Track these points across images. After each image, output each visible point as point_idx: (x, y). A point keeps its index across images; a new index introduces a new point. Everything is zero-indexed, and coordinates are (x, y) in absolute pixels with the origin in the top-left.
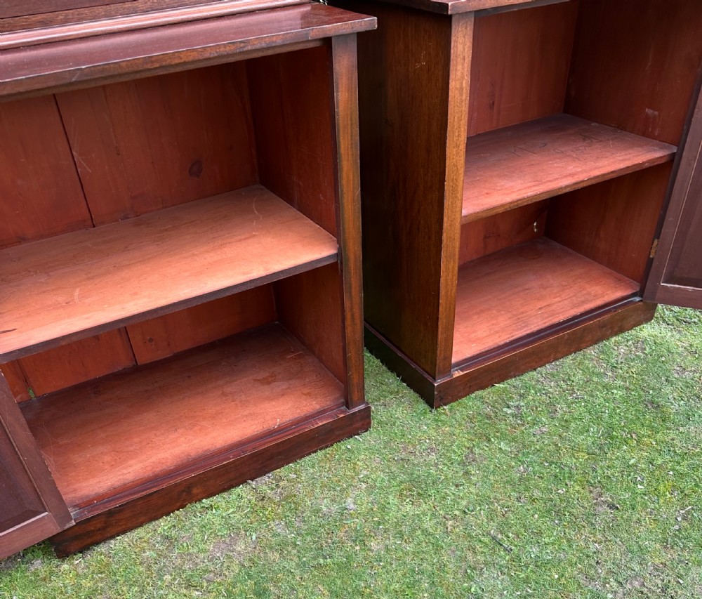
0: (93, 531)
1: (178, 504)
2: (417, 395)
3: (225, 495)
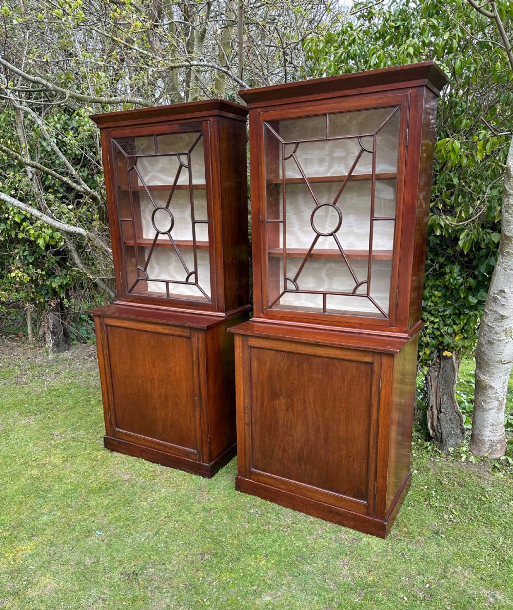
0: (115, 445)
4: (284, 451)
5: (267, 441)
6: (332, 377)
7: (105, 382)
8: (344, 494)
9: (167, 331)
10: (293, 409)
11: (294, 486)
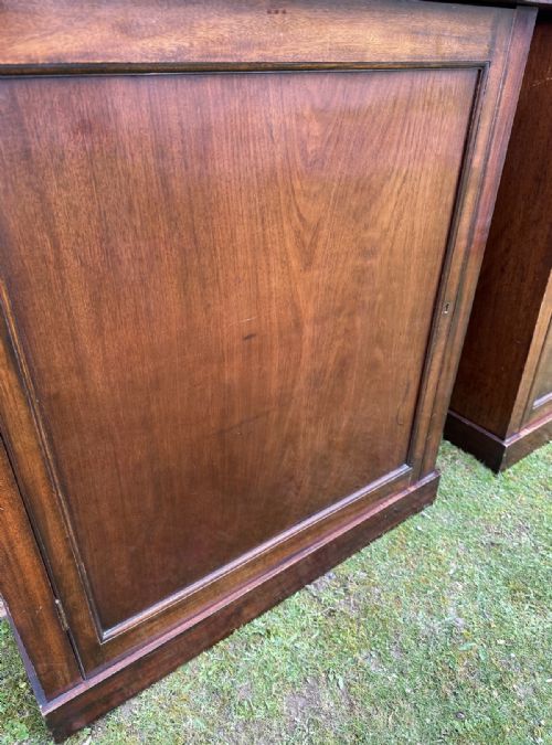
2: (469, 456)
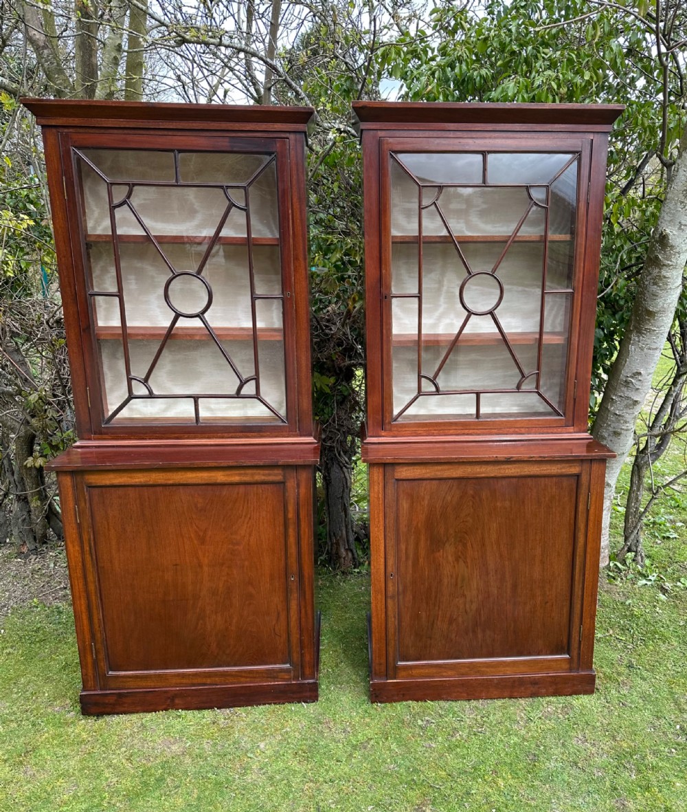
0: (107, 704)
1: (164, 706)
3: (196, 712)
4: (451, 621)
5: (424, 615)
6: (523, 502)
7: (83, 594)
8: (539, 655)
9: (236, 479)
10: (466, 558)
11: (468, 667)
